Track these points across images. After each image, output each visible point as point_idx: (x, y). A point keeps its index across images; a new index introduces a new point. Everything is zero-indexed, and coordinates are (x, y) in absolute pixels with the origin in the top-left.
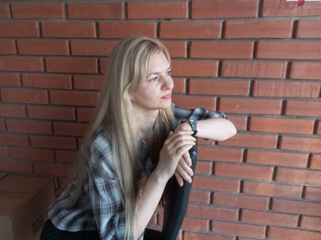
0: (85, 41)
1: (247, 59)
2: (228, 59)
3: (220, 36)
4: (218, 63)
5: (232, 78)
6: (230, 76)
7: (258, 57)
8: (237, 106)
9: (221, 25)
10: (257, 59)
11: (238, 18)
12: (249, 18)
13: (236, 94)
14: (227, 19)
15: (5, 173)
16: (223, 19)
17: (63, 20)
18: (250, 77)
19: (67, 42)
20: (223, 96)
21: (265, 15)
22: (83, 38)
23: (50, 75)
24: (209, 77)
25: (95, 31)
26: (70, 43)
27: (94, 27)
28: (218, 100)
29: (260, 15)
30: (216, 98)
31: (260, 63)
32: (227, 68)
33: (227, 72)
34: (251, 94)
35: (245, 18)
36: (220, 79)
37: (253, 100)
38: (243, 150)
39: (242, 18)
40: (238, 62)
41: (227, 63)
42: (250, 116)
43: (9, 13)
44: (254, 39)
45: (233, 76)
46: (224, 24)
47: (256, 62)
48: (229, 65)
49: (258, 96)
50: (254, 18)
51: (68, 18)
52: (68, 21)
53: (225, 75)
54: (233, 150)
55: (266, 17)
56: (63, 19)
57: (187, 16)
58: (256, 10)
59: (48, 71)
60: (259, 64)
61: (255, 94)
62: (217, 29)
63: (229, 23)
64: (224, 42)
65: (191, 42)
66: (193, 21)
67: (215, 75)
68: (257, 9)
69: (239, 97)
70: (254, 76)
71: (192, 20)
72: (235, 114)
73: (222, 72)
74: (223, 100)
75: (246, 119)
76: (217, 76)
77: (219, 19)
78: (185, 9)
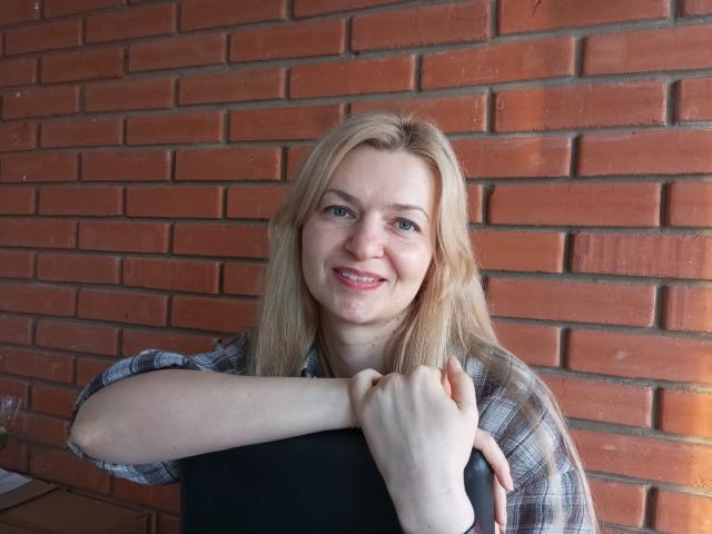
0: (258, 186)
1: (645, 228)
2: (590, 228)
3: (567, 171)
4: (562, 236)
5: (603, 275)
6: (595, 270)
7: (673, 223)
8: (621, 355)
9: (569, 145)
10: (673, 228)
11: (613, 127)
12: (643, 126)
13: (616, 321)
14: (584, 128)
15: (52, 486)
16: (575, 129)
17: (218, 146)
18: (653, 274)
19: (221, 190)
20: (578, 323)
21: (686, 115)
22: (254, 181)
23: (177, 261)
24: (540, 273)
25: (278, 166)
26: (226, 192)
27: (279, 157)
28: (566, 335)
29: (674, 117)
30: (559, 330)
31: (680, 237)
32: (587, 252)
33: (587, 262)
34: (662, 322)
35: (632, 126)
36: (568, 281)
37: (666, 338)
38: (644, 490)
39: (625, 127)
40: (616, 234)
41: (588, 237)
42: (663, 385)
43: (121, 132)
44: (661, 175)
45: (607, 270)
46: (577, 142)
47: (668, 235)
48: (592, 241)
49: (683, 329)
50: (656, 124)
51: (228, 142)
52: (228, 147)
53: (583, 269)
54: (614, 485)
55: (690, 121)
56: (218, 142)
57: (484, 127)
58: (661, 106)
59: (175, 252)
60: (679, 242)
61: (673, 323)
62: (561, 152)
63: (589, 139)
64: (577, 185)
65: (493, 186)
66: (500, 136)
67: (555, 266)
68: (665, 103)
69: (626, 331)
70: (666, 274)
71: (498, 133)
72: (616, 378)
73: (575, 260)
74: (578, 336)
75: (650, 394)
76: (560, 269)
77: (565, 129)
78: (481, 112)
